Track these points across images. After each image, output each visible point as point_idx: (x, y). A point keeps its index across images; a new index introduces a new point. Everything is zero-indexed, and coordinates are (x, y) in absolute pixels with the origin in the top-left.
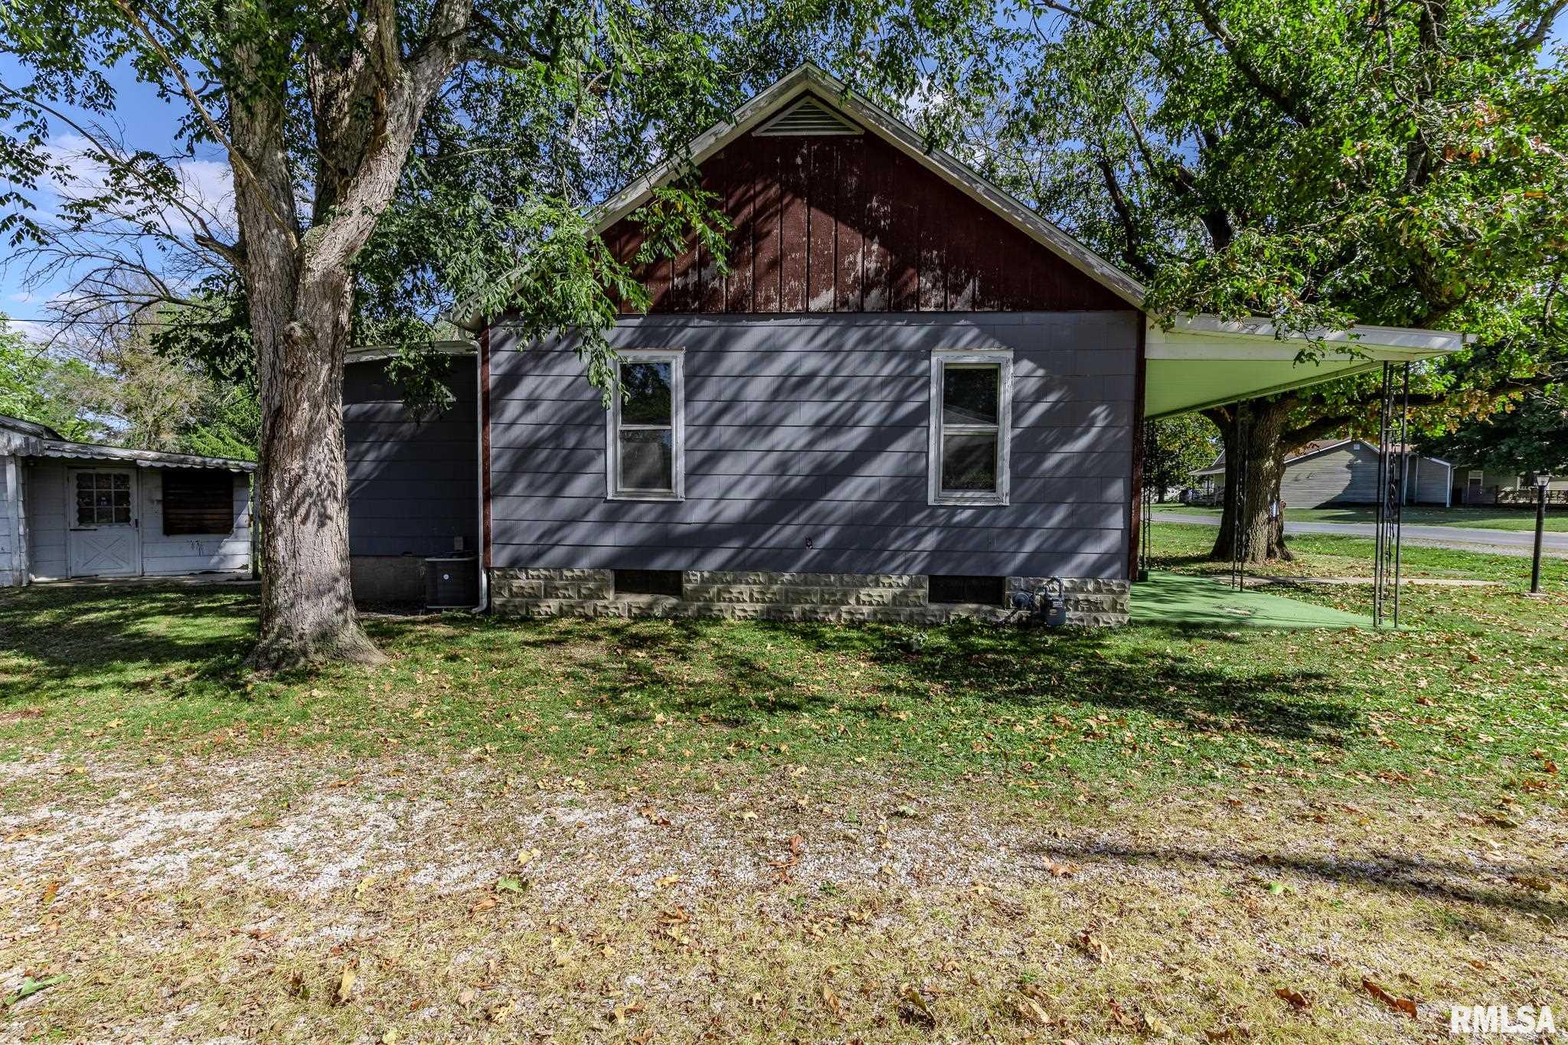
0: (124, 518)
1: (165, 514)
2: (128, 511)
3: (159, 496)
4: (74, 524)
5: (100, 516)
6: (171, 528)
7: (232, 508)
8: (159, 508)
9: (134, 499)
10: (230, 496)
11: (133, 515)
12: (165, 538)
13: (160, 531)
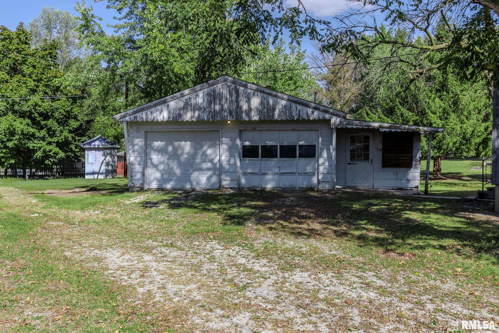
0: (367, 158)
1: (383, 156)
2: (368, 154)
3: (381, 147)
4: (349, 161)
5: (358, 157)
6: (386, 164)
7: (412, 153)
8: (381, 153)
9: (371, 148)
10: (412, 147)
11: (371, 157)
12: (382, 169)
13: (381, 165)
